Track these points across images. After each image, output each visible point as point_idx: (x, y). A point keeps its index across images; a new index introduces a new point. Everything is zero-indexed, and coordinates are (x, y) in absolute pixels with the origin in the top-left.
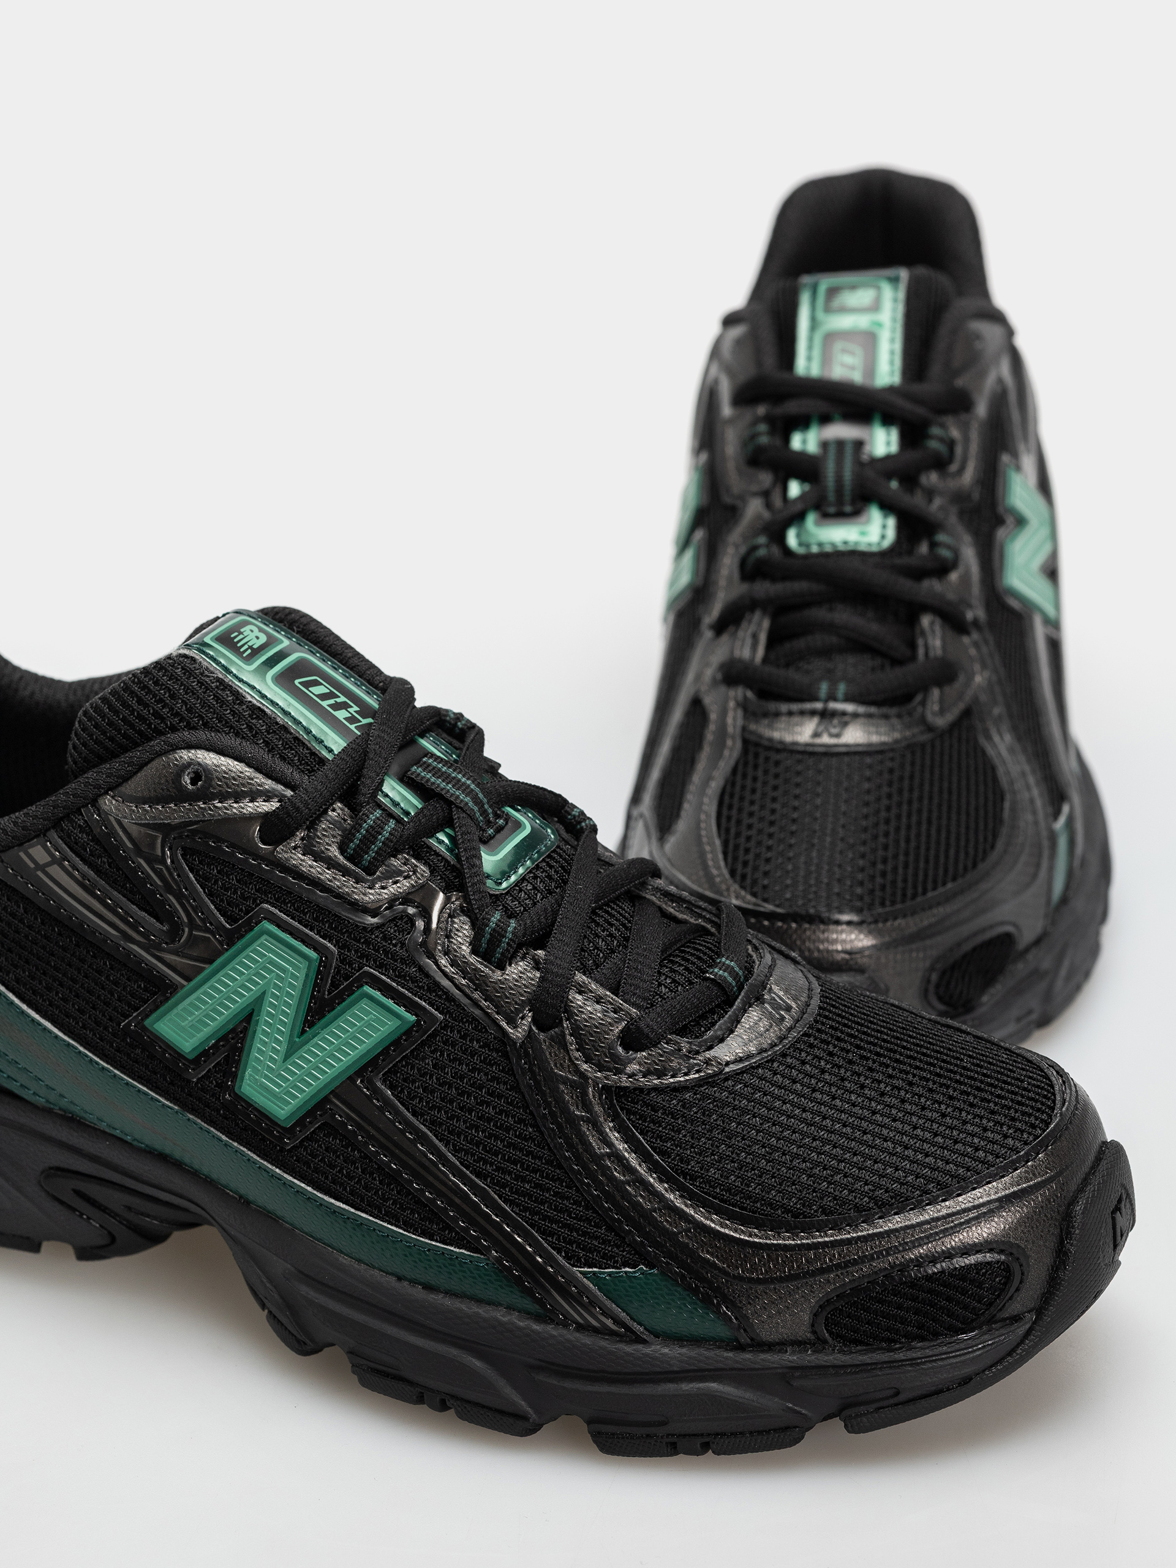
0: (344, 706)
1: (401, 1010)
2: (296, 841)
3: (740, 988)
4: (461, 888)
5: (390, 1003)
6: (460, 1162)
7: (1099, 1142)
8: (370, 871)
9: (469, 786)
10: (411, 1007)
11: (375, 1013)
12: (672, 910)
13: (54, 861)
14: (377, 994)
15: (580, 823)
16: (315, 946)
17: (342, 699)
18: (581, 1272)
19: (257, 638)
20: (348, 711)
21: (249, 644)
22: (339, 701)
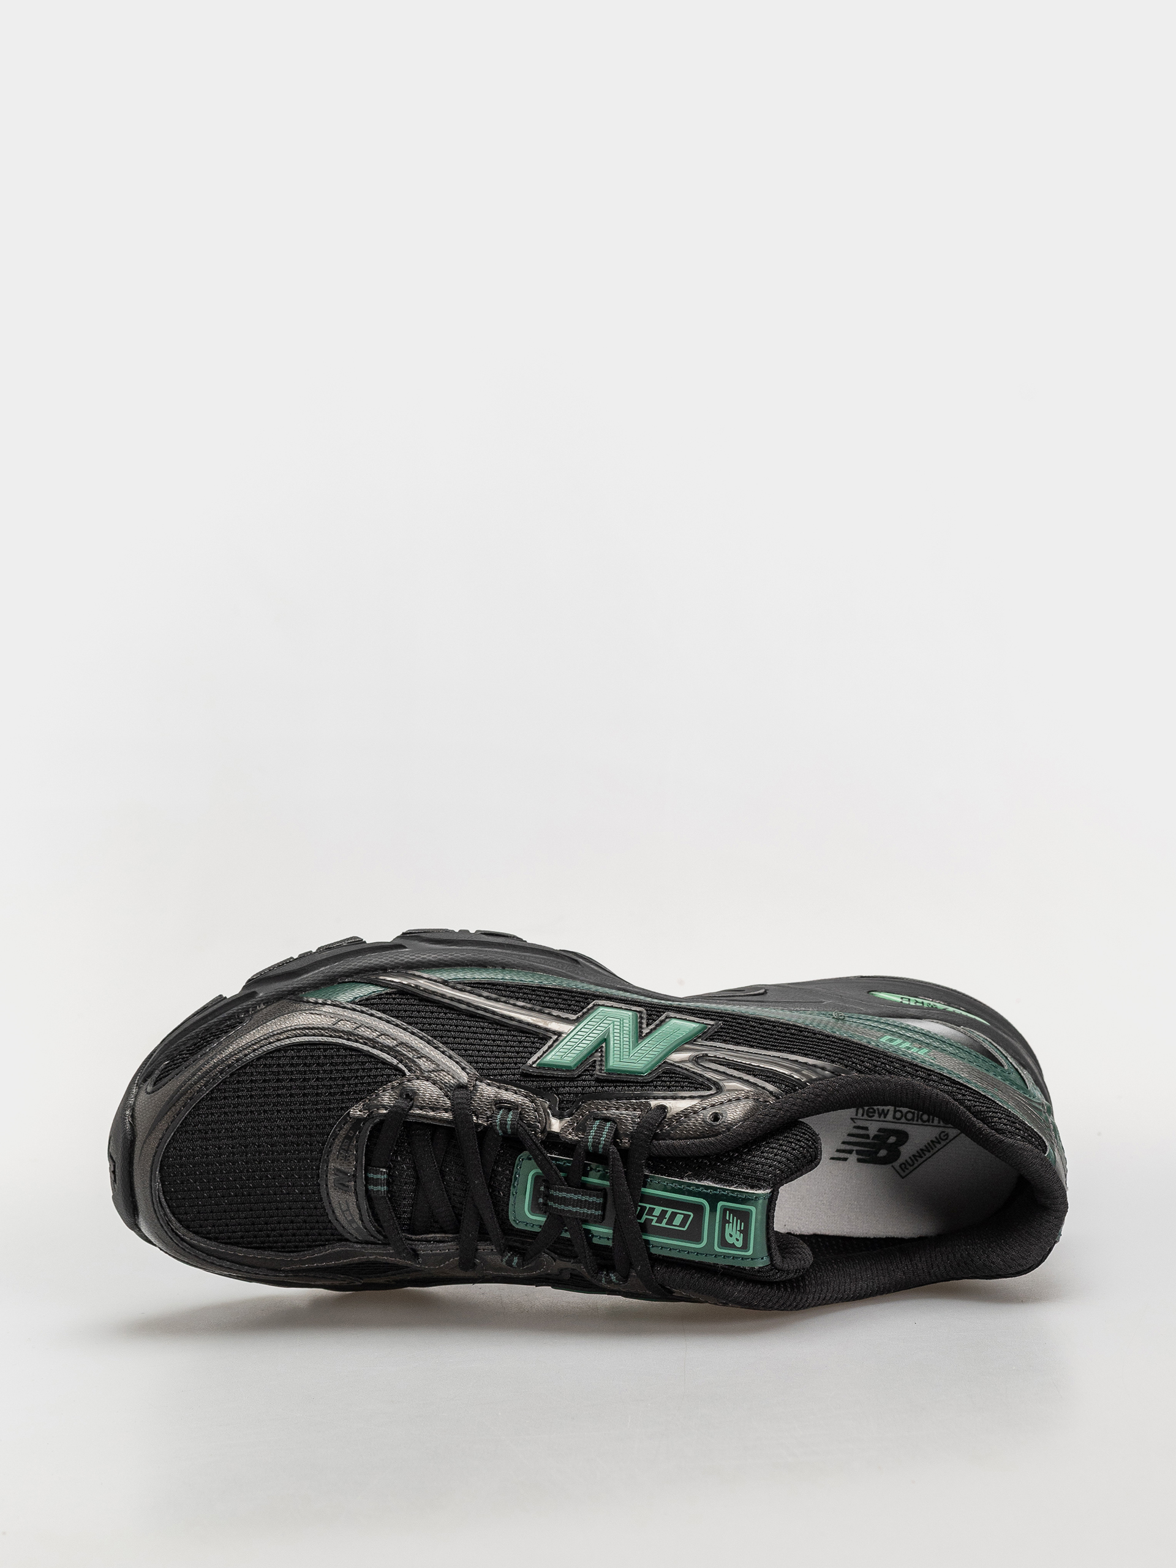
0: (660, 1220)
17: (663, 1225)
19: (731, 1236)
20: (656, 1216)
21: (731, 1224)
22: (665, 1221)
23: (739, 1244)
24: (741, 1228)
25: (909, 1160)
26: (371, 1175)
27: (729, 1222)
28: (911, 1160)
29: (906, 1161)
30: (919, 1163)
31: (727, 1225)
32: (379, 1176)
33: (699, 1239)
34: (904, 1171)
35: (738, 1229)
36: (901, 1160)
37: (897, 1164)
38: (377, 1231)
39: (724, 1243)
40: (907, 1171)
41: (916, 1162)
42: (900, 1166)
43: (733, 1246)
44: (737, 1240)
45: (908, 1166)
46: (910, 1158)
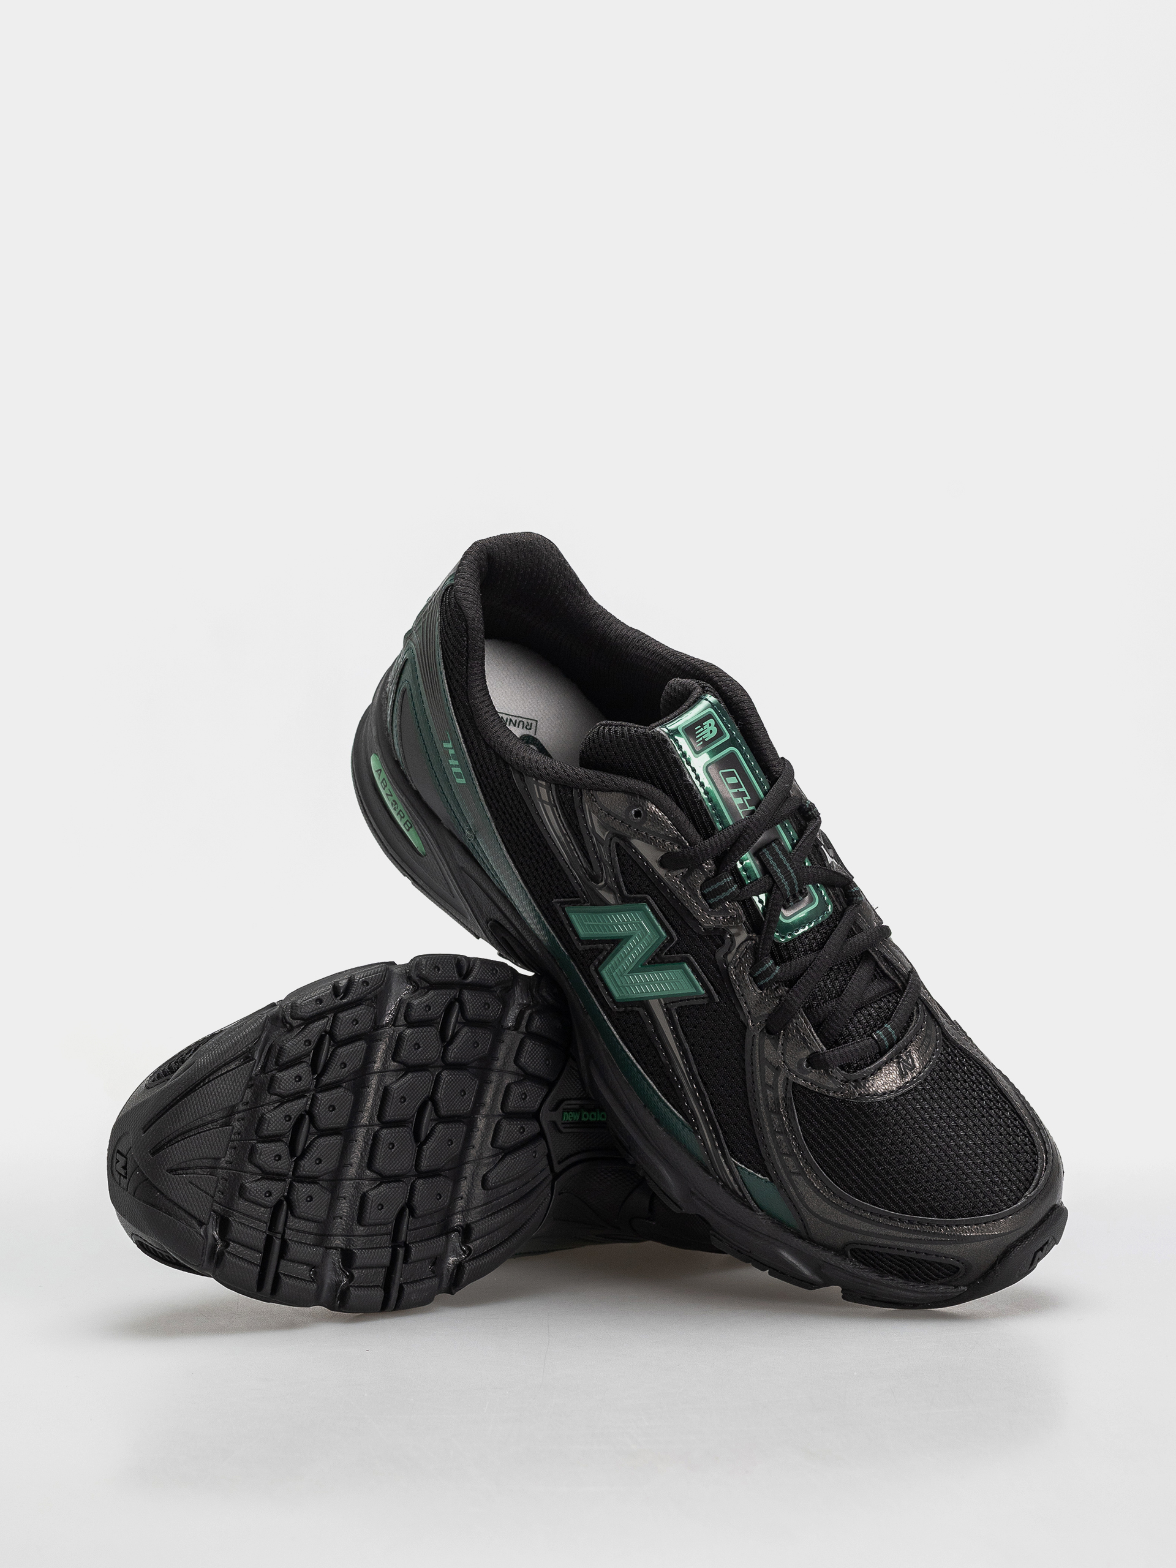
0: (743, 794)
1: (699, 985)
2: (680, 872)
3: (891, 1046)
4: (758, 933)
5: (694, 977)
6: (699, 1073)
7: (1054, 1203)
8: (711, 906)
9: (790, 874)
10: (704, 986)
11: (684, 981)
12: (883, 967)
13: (549, 803)
14: (689, 970)
15: (854, 896)
16: (667, 932)
17: (744, 789)
18: (735, 1164)
19: (711, 732)
20: (743, 799)
21: (704, 737)
22: (740, 790)
23: (711, 721)
24: (700, 728)
25: (521, 726)
26: (887, 1043)
27: (704, 739)
28: (519, 725)
29: (523, 728)
30: (516, 718)
31: (706, 740)
32: (883, 1037)
33: (732, 754)
34: (531, 724)
35: (702, 729)
36: (525, 732)
37: (531, 733)
38: (919, 1013)
39: (720, 734)
40: (530, 722)
41: (518, 721)
42: (530, 729)
43: (717, 725)
44: (710, 725)
45: (526, 724)
46: (518, 727)
